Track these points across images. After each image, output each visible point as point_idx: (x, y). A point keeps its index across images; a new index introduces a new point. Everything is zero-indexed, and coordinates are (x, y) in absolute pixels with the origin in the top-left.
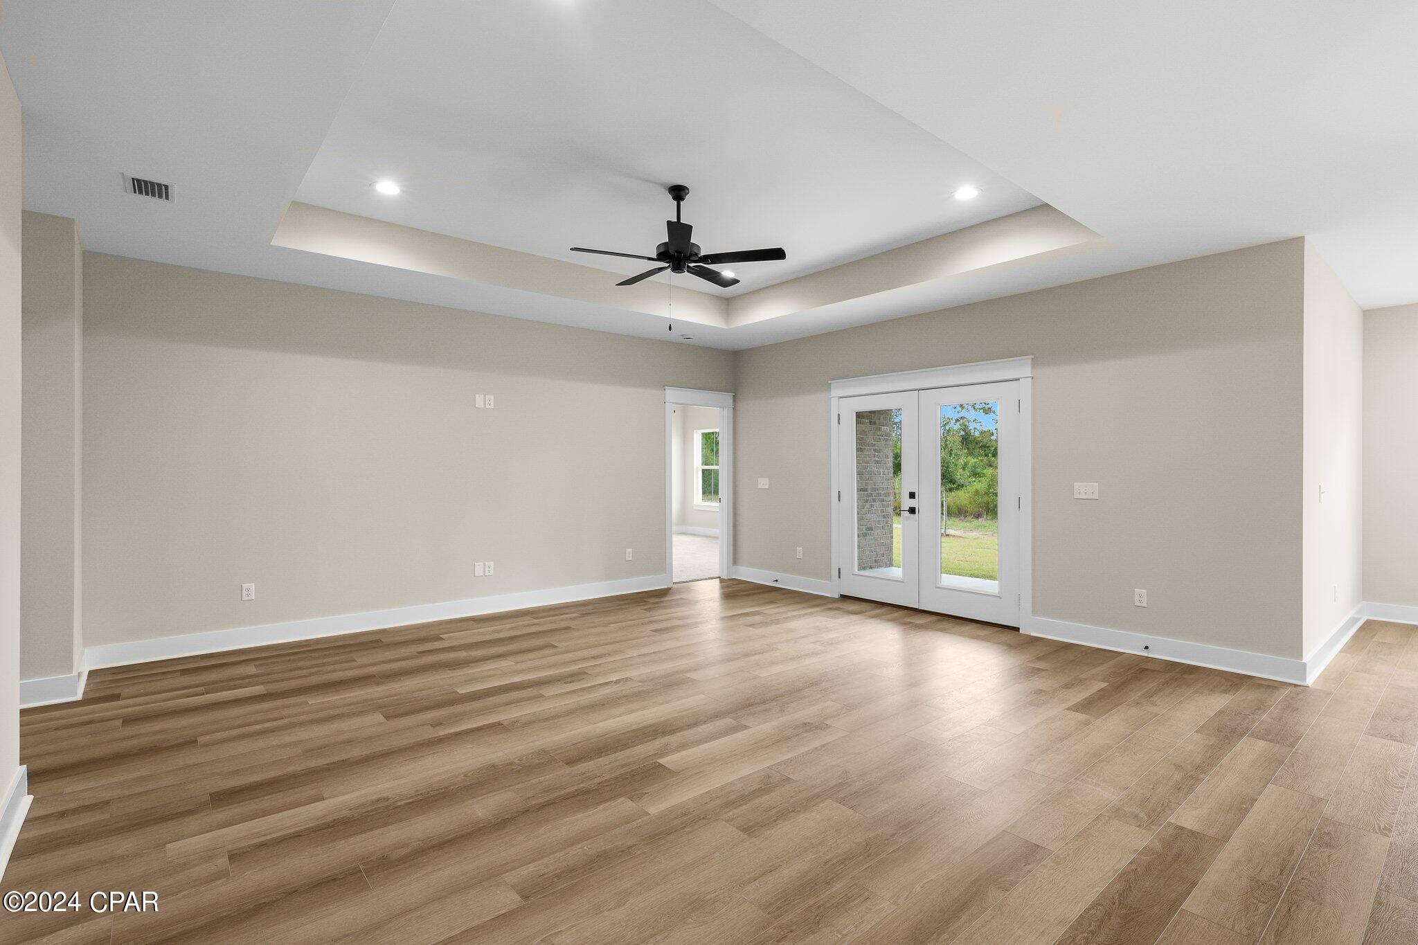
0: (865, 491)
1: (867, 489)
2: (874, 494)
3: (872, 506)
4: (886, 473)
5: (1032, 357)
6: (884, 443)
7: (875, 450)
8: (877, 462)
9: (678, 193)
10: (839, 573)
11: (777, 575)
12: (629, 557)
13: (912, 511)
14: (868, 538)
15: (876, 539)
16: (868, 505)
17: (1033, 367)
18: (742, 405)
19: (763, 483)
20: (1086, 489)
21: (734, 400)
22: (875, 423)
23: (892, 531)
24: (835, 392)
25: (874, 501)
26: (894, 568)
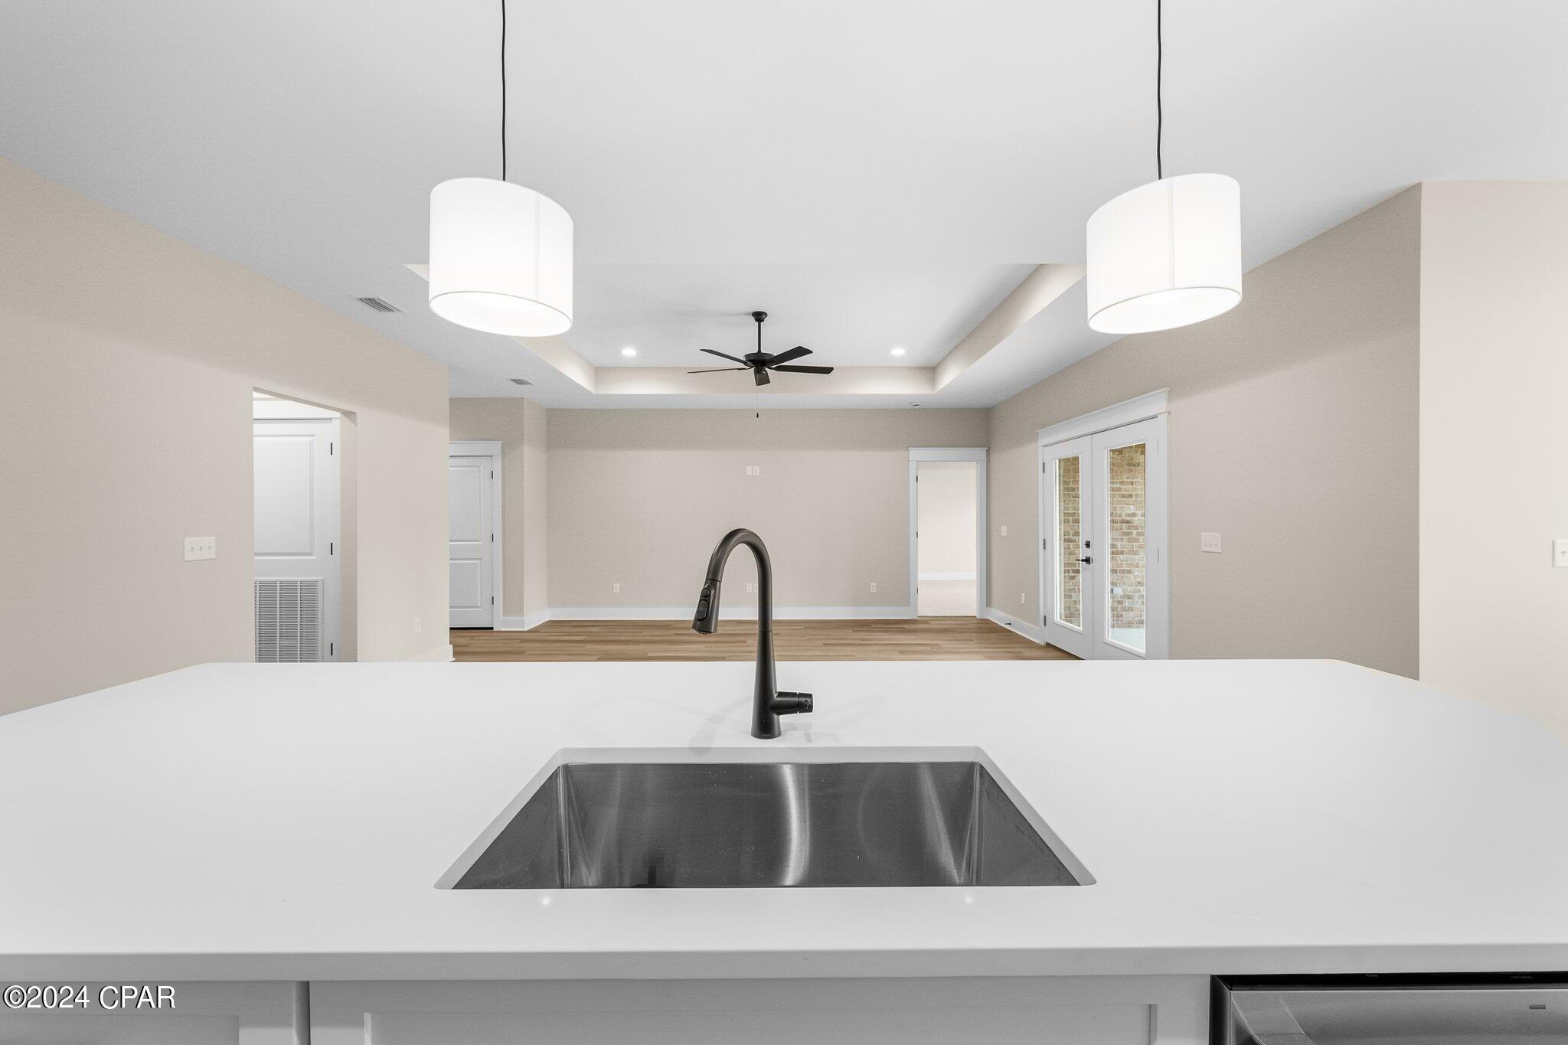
5: (1168, 389)
9: (759, 317)
10: (1045, 621)
11: (1010, 618)
12: (873, 590)
13: (1087, 560)
17: (1170, 400)
18: (995, 457)
19: (1004, 529)
20: (1211, 540)
21: (988, 451)
24: (1042, 441)
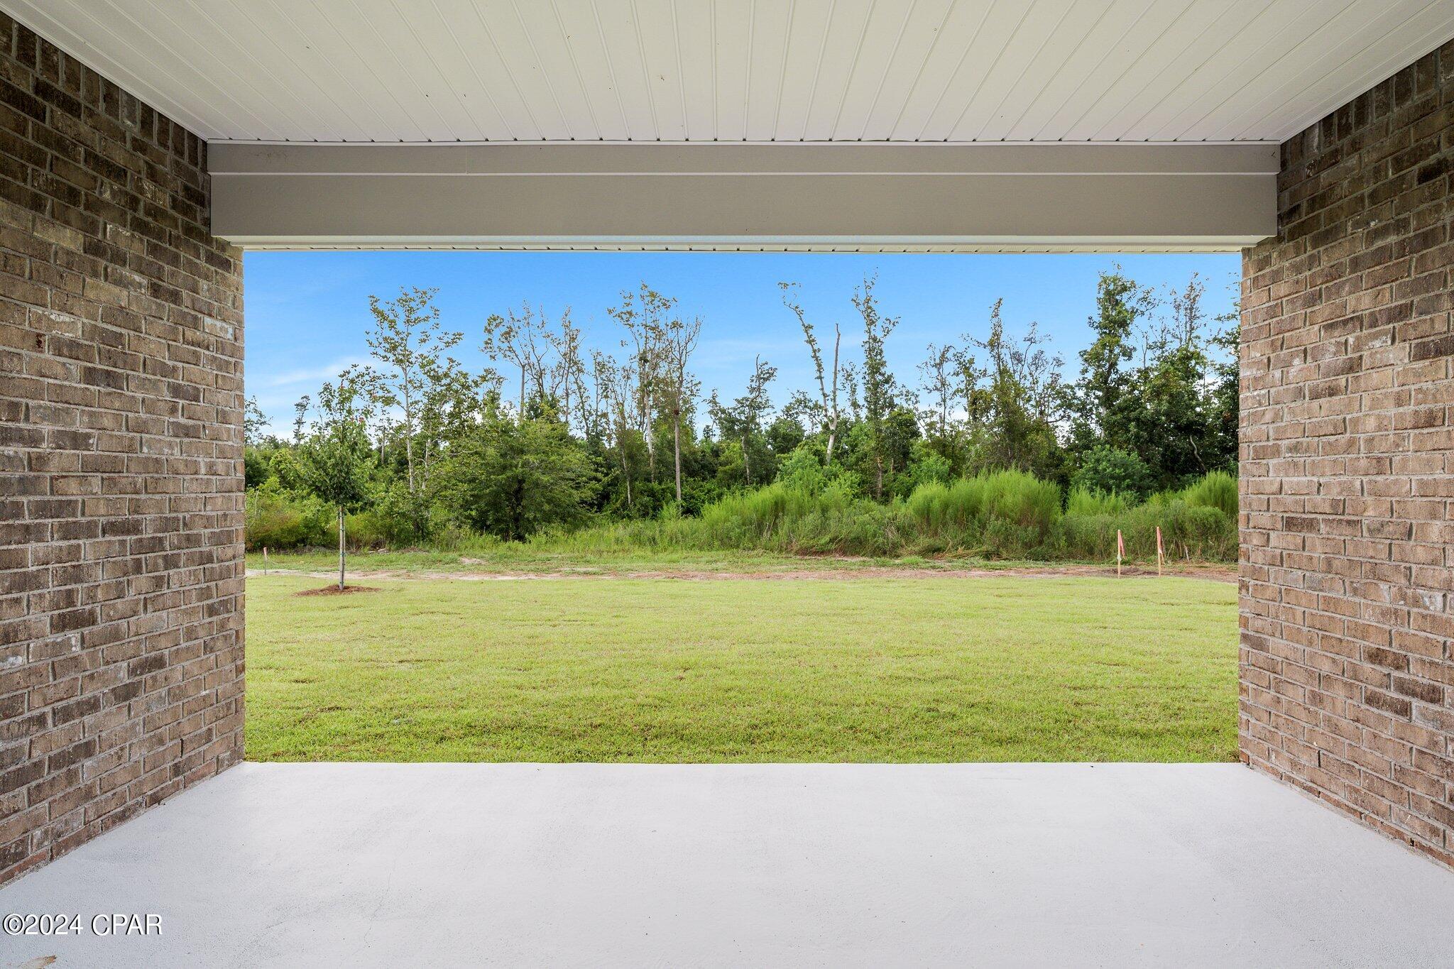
0: (128, 532)
1: (138, 522)
2: (170, 537)
3: (159, 582)
4: (220, 468)
6: (210, 371)
7: (176, 391)
8: (187, 432)
14: (138, 702)
15: (175, 695)
16: (142, 581)
22: (175, 297)
23: (242, 649)
25: (170, 562)
26: (248, 767)
